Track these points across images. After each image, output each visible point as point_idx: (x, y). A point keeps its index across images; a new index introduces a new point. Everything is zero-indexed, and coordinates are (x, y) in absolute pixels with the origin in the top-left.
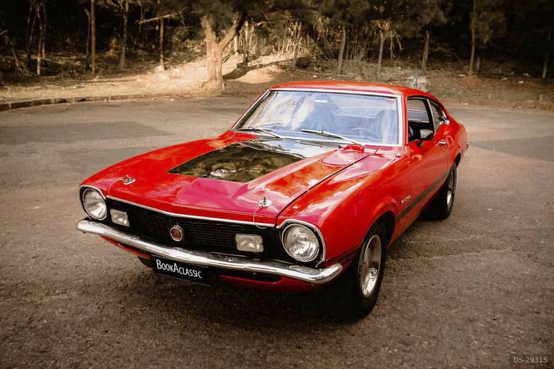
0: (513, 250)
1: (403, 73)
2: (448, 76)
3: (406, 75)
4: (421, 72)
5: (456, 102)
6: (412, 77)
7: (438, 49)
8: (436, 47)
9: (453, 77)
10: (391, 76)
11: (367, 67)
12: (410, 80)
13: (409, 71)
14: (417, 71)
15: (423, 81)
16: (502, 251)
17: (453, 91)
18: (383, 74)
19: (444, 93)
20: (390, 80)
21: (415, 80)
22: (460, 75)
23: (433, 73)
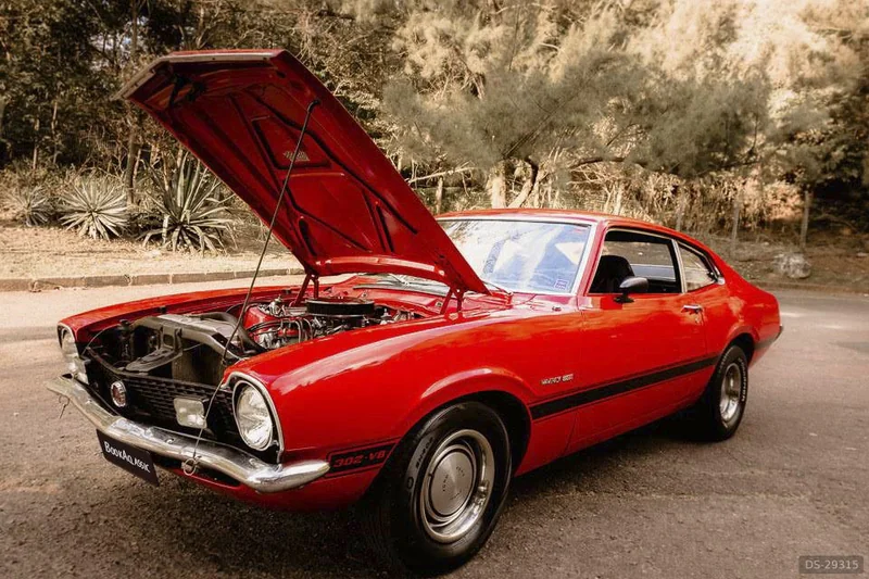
0: (812, 500)
1: (770, 250)
2: (840, 256)
3: (775, 253)
4: (797, 248)
5: (850, 292)
6: (781, 256)
7: (824, 215)
8: (820, 213)
9: (848, 256)
10: (751, 254)
11: (717, 241)
12: (778, 259)
13: (780, 247)
14: (792, 248)
15: (798, 261)
16: (788, 499)
17: (846, 278)
18: (740, 251)
19: (831, 279)
20: (750, 260)
21: (786, 260)
22: (859, 254)
23: (816, 251)
